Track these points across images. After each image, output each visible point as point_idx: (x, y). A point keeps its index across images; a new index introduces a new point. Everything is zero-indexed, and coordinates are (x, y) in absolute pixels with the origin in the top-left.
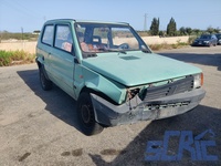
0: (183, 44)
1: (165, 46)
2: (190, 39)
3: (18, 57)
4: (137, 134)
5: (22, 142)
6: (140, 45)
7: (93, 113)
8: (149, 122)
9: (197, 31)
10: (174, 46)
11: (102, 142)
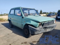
8: (42, 34)
11: (32, 40)
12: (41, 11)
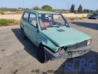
0: (84, 18)
1: (77, 18)
2: (88, 15)
3: (12, 22)
4: (62, 63)
5: (15, 65)
6: (65, 23)
7: (44, 54)
9: (91, 11)
10: (80, 19)
11: (47, 67)
12: (80, 7)
